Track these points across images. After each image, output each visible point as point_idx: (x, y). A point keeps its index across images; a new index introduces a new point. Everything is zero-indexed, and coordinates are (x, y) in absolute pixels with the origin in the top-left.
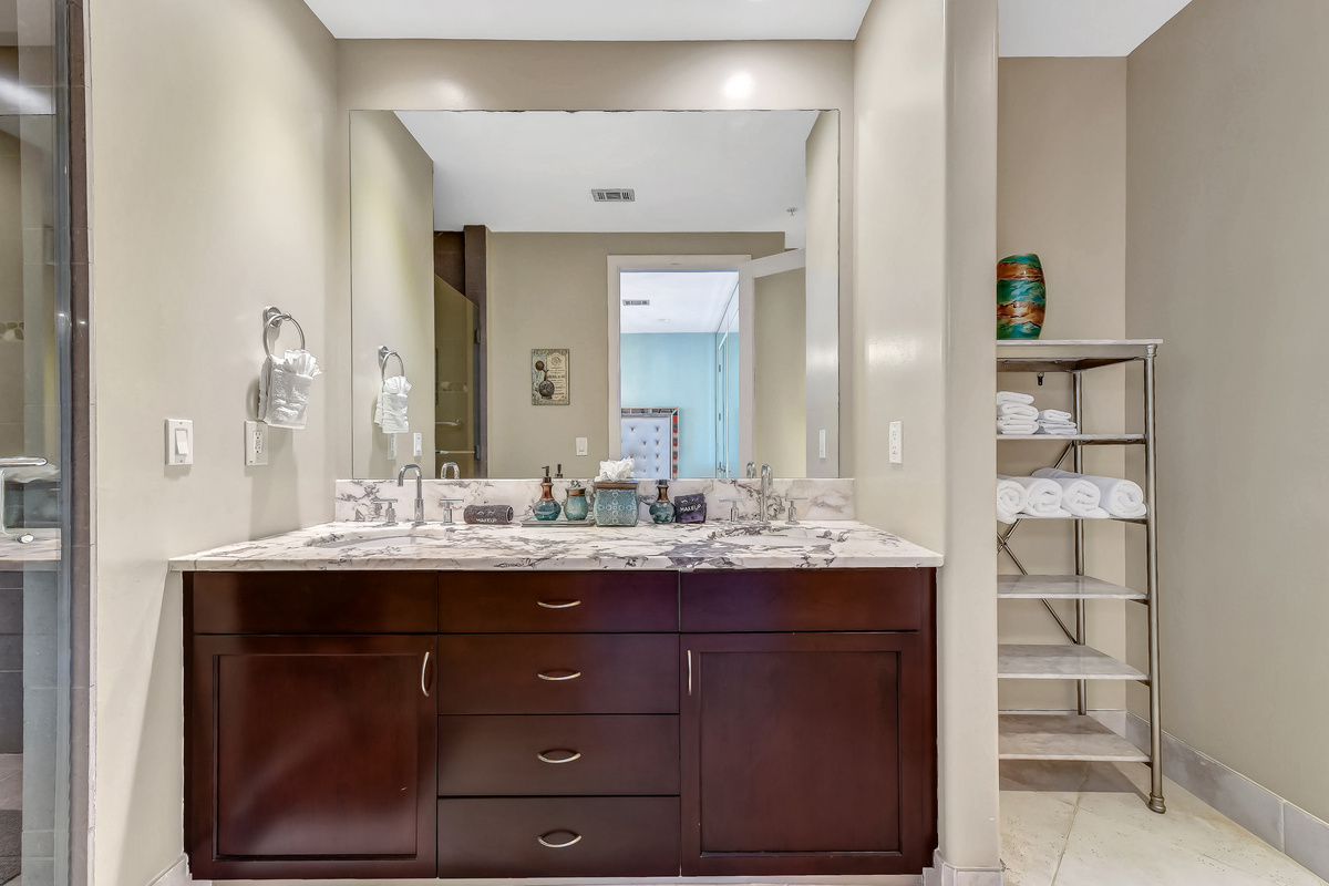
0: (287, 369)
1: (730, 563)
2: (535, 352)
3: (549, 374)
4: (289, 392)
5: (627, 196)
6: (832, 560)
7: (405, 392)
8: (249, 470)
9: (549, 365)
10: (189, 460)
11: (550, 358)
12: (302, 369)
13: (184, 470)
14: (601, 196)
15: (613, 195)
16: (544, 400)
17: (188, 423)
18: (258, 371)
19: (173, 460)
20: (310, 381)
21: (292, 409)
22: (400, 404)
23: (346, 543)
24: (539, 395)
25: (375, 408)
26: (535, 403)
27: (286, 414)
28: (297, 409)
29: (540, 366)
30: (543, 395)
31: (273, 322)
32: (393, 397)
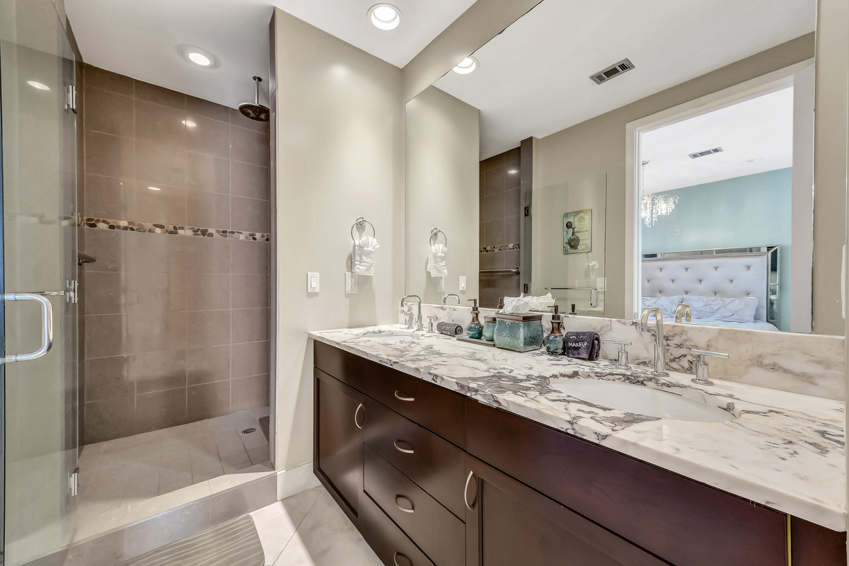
0: (361, 247)
1: (497, 402)
2: (566, 215)
3: (575, 230)
4: (361, 257)
5: (624, 67)
6: (605, 437)
7: (443, 252)
8: (347, 295)
9: (576, 224)
10: (317, 290)
11: (576, 218)
12: (368, 246)
13: (316, 294)
14: (599, 78)
15: (611, 73)
16: (572, 251)
17: (317, 274)
18: (351, 250)
19: (309, 290)
20: (372, 251)
21: (362, 266)
22: (439, 260)
23: (386, 336)
24: (569, 247)
25: (427, 263)
26: (566, 253)
27: (359, 269)
28: (365, 266)
29: (569, 225)
30: (572, 247)
31: (360, 225)
32: (435, 256)
